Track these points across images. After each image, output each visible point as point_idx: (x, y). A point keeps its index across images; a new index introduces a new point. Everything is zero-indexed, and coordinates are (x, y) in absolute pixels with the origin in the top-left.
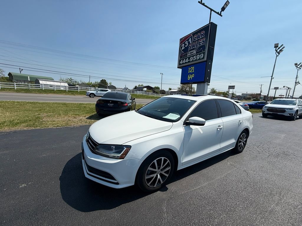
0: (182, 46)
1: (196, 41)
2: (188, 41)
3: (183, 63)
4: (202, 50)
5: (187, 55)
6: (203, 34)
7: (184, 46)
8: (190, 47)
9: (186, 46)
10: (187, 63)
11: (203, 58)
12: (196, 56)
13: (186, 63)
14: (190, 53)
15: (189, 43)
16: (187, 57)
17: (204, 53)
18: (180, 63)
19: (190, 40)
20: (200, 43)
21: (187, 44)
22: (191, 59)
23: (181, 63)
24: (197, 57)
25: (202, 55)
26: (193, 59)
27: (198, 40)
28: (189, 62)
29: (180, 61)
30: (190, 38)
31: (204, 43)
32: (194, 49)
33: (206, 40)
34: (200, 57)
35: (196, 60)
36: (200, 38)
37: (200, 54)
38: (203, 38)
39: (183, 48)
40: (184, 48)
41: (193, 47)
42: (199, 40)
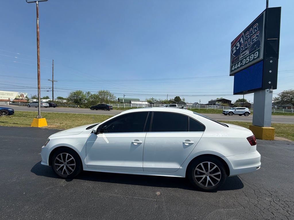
0: (233, 50)
1: (249, 38)
2: (239, 42)
3: (235, 69)
4: (256, 47)
5: (238, 58)
6: (257, 27)
7: (236, 49)
8: (242, 48)
9: (237, 48)
10: (240, 67)
11: (259, 57)
12: (249, 57)
13: (238, 68)
14: (242, 55)
15: (240, 44)
16: (239, 60)
17: (259, 51)
18: (231, 69)
19: (242, 40)
20: (253, 39)
21: (239, 45)
22: (244, 62)
23: (233, 69)
24: (251, 58)
25: (256, 54)
26: (246, 61)
27: (250, 38)
28: (241, 66)
29: (231, 67)
30: (241, 37)
31: (258, 38)
32: (246, 49)
33: (261, 33)
34: (254, 57)
35: (250, 61)
36: (253, 33)
37: (254, 54)
38: (256, 32)
39: (234, 52)
40: (236, 51)
41: (245, 46)
42: (251, 36)
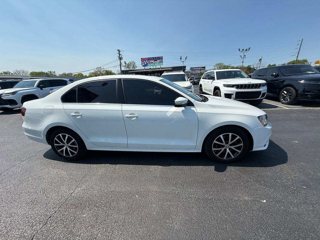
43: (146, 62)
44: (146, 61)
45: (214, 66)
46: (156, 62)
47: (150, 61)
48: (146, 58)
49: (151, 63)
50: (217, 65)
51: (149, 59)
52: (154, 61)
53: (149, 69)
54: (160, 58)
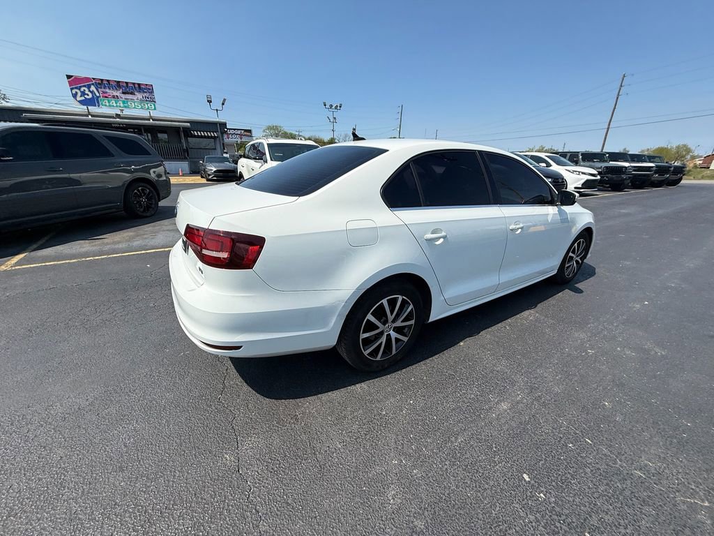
43: (92, 92)
44: (89, 87)
45: (264, 131)
46: (130, 96)
47: (107, 90)
48: (87, 79)
49: (114, 97)
50: (270, 128)
51: (101, 83)
52: (123, 93)
53: (113, 117)
54: (145, 90)
